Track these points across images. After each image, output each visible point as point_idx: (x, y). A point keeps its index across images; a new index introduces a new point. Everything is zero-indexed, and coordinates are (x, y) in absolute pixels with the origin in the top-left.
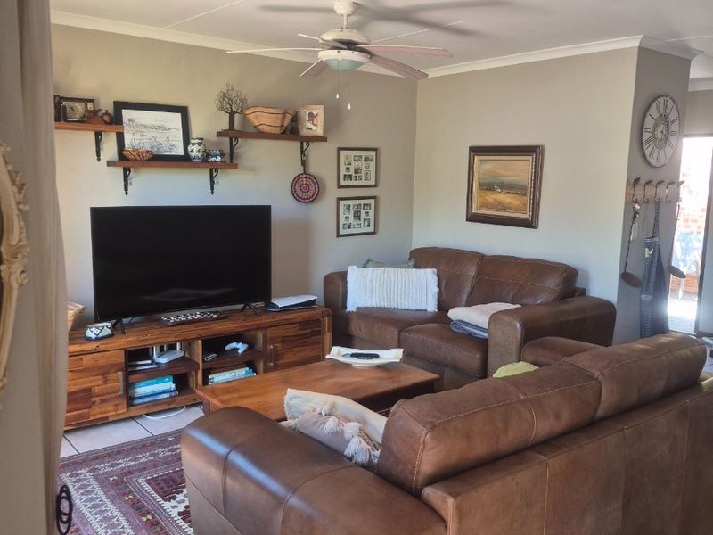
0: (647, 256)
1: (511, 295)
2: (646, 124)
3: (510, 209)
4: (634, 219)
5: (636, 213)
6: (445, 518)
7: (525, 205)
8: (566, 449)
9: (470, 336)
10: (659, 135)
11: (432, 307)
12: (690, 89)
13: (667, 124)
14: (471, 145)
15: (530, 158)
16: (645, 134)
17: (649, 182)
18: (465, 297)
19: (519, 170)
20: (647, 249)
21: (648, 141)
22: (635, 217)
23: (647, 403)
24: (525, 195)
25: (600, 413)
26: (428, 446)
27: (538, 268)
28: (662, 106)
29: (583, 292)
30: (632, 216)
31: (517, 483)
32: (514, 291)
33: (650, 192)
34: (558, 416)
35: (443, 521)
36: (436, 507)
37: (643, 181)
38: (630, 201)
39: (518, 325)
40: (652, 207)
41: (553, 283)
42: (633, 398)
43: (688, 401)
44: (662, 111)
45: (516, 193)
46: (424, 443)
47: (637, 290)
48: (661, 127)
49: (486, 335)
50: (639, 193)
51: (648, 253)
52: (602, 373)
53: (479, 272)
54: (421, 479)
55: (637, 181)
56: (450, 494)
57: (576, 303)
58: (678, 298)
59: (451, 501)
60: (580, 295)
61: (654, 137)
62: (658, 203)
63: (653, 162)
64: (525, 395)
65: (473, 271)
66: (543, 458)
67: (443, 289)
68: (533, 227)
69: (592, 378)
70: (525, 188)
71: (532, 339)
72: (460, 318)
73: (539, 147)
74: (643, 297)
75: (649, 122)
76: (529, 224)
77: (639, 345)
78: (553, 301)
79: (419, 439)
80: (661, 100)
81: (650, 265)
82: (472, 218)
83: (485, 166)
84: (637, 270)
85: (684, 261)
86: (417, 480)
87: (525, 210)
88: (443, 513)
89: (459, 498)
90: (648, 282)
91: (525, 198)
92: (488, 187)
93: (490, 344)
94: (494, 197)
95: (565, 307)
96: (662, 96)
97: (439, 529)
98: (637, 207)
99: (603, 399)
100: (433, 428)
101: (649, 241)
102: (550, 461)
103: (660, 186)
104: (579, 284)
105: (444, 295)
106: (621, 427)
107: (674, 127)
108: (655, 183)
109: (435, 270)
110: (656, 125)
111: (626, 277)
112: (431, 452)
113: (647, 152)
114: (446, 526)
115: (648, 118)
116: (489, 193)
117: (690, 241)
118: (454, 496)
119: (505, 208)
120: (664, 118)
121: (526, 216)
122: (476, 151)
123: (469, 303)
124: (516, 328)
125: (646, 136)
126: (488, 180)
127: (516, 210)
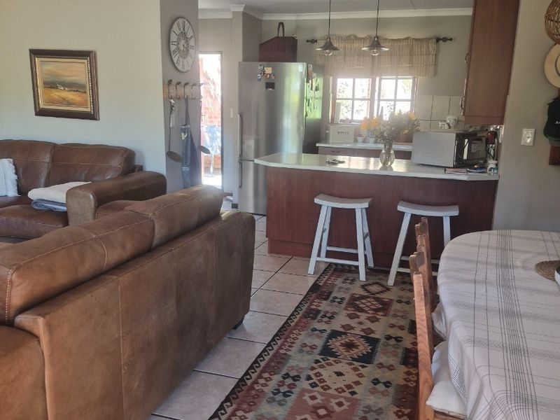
0: (183, 138)
1: (84, 175)
2: (171, 38)
3: (74, 104)
4: (171, 112)
5: (172, 107)
6: (38, 335)
7: (86, 100)
8: (132, 269)
9: (51, 211)
10: (182, 48)
11: (12, 192)
12: (200, 17)
13: (187, 40)
14: (31, 48)
15: (85, 61)
16: (171, 46)
17: (179, 83)
18: (43, 181)
19: (76, 71)
20: (183, 134)
21: (174, 51)
22: (172, 109)
23: (187, 232)
24: (85, 92)
25: (155, 242)
26: (16, 284)
27: (104, 152)
28: (181, 25)
29: (141, 168)
30: (169, 109)
31: (96, 299)
32: (86, 172)
33: (180, 91)
34: (123, 247)
35: (36, 337)
36: (28, 329)
37: (174, 82)
38: (167, 98)
39: (91, 196)
40: (183, 102)
41: (117, 163)
42: (178, 229)
43: (213, 227)
44: (182, 29)
45: (77, 91)
46: (11, 281)
47: (179, 164)
48: (183, 42)
49: (65, 209)
50: (173, 91)
51: (184, 136)
52: (154, 214)
53: (53, 160)
54: (12, 312)
55: (170, 82)
56: (40, 315)
57: (136, 176)
58: (210, 173)
59: (41, 320)
60: (139, 171)
61: (178, 49)
62: (186, 100)
63: (180, 68)
64: (95, 234)
65: (47, 158)
66: (115, 277)
67: (21, 177)
68: (96, 120)
69: (147, 218)
70: (84, 87)
71: (104, 204)
72: (40, 198)
73: (91, 52)
74: (184, 168)
75: (174, 38)
76: (92, 116)
77: (179, 194)
78: (119, 176)
79: (6, 279)
80: (180, 21)
81: (187, 145)
82: (41, 113)
83: (47, 67)
84: (177, 149)
85: (211, 146)
86: (9, 313)
87: (87, 105)
88: (35, 332)
89: (48, 317)
90: (186, 158)
91: (85, 95)
92: (51, 85)
93: (70, 214)
94: (58, 94)
95: (128, 179)
96: (181, 18)
97: (34, 343)
98: (172, 101)
99: (157, 231)
100: (18, 268)
101: (183, 127)
102: (120, 279)
103: (186, 86)
104: (137, 162)
105: (23, 181)
106: (170, 249)
107: (192, 42)
108: (183, 84)
109: (11, 160)
110: (179, 40)
111: (170, 155)
112: (19, 288)
113: (175, 61)
114: (39, 341)
115: (173, 34)
116: (53, 90)
117: (215, 132)
118: (43, 316)
119: (69, 104)
120: (184, 34)
121: (89, 110)
122: (35, 53)
123: (47, 185)
124: (89, 198)
125: (173, 48)
126: (50, 79)
127: (80, 105)
